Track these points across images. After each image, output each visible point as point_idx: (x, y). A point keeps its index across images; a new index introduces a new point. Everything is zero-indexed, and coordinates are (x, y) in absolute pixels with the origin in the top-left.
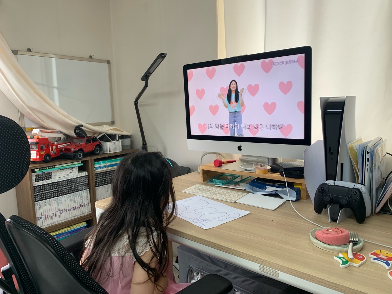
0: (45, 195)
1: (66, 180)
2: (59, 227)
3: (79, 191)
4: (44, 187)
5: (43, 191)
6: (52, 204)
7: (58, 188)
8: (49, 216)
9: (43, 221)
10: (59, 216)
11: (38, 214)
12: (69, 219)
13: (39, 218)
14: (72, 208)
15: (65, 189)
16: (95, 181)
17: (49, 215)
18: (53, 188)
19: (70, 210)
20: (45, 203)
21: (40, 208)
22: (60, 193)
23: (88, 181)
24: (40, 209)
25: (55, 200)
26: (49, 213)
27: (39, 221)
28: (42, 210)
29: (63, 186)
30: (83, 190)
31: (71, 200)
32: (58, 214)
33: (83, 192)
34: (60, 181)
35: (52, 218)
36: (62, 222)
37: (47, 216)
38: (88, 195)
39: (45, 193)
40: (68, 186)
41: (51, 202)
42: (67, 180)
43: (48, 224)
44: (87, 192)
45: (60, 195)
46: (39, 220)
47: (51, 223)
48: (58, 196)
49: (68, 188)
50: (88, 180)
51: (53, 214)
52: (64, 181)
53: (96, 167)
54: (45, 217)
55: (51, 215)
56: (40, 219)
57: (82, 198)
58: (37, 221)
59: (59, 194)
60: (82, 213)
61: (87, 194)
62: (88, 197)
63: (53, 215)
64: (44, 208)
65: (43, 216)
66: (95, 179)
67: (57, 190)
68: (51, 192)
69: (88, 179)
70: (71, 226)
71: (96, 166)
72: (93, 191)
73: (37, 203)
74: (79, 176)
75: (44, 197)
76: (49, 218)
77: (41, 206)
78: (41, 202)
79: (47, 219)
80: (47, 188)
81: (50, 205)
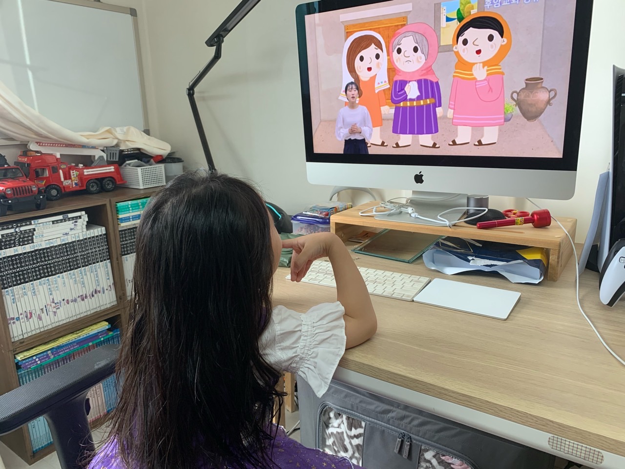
0: (23, 275)
1: (63, 245)
2: (55, 334)
3: (90, 264)
4: (20, 259)
5: (18, 267)
6: (39, 291)
7: (49, 260)
8: (33, 315)
9: (23, 324)
10: (55, 313)
11: (11, 312)
12: (75, 318)
13: (13, 319)
14: (79, 297)
15: (63, 262)
16: (121, 245)
17: (34, 312)
18: (39, 260)
19: (75, 300)
20: (24, 291)
21: (13, 299)
22: (53, 269)
23: (108, 245)
24: (14, 303)
25: (44, 284)
26: (33, 308)
27: (14, 326)
28: (19, 304)
29: (58, 256)
30: (98, 262)
31: (75, 281)
32: (51, 309)
33: (99, 265)
34: (51, 247)
35: (40, 318)
36: (61, 323)
37: (30, 316)
38: (108, 271)
39: (22, 271)
40: (68, 255)
41: (36, 288)
42: (65, 244)
43: (33, 329)
44: (106, 266)
45: (54, 273)
46: (14, 323)
47: (39, 328)
48: (49, 276)
49: (69, 259)
50: (106, 243)
51: (42, 309)
52: (59, 245)
53: (121, 218)
54: (27, 317)
55: (38, 312)
56: (16, 322)
57: (97, 277)
58: (10, 325)
59: (51, 271)
60: (98, 305)
61: (106, 270)
62: (108, 276)
63: (43, 312)
64: (22, 299)
65: (21, 314)
66: (121, 241)
67: (46, 265)
68: (35, 268)
69: (107, 241)
70: (79, 330)
71: (120, 216)
72: (118, 263)
73: (7, 291)
74: (88, 236)
75: (22, 279)
76: (35, 318)
77: (16, 296)
78: (16, 289)
79: (31, 320)
80: (26, 261)
81: (34, 292)
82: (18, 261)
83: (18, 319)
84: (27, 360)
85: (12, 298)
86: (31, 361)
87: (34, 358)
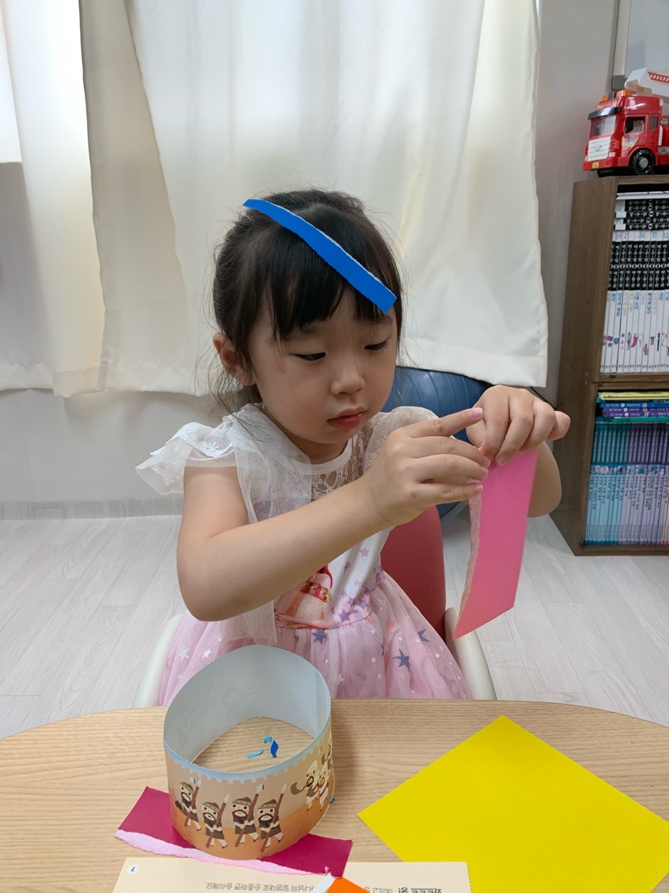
0: (642, 275)
2: (661, 382)
4: (644, 250)
5: (637, 262)
6: (656, 308)
8: (638, 342)
9: (621, 351)
11: (610, 329)
13: (610, 338)
17: (640, 338)
20: (636, 301)
21: (619, 309)
24: (618, 315)
25: (666, 299)
27: (609, 349)
28: (624, 318)
32: (664, 342)
35: (646, 351)
37: (633, 342)
39: (642, 269)
41: (653, 301)
43: (632, 363)
46: (610, 345)
47: (640, 365)
51: (653, 338)
54: (629, 342)
55: (647, 341)
56: (614, 345)
58: (604, 347)
63: (652, 344)
64: (630, 313)
65: (623, 335)
68: (661, 269)
73: (614, 295)
75: (637, 282)
76: (639, 348)
77: (624, 306)
78: (626, 294)
79: (633, 349)
80: (651, 255)
81: (649, 308)
82: (641, 253)
83: (617, 341)
84: (613, 405)
85: (619, 306)
86: (617, 408)
87: (623, 405)
